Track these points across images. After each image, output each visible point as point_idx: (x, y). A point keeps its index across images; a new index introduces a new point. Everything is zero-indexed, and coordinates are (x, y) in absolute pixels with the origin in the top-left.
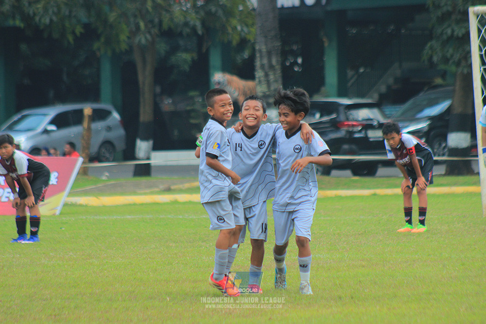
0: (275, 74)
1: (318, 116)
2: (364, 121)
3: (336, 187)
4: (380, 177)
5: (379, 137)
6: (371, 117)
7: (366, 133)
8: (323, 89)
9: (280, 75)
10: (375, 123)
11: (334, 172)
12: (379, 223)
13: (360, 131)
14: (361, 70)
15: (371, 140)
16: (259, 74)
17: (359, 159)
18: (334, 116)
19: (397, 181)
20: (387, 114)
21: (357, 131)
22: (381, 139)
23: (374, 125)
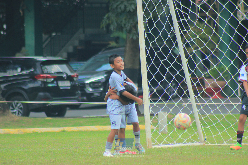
1: (19, 70)
2: (56, 74)
3: (33, 125)
4: (68, 117)
6: (61, 71)
7: (57, 84)
8: (23, 49)
10: (64, 76)
11: (32, 114)
12: (67, 153)
13: (52, 82)
14: (54, 34)
15: (61, 88)
17: (52, 104)
18: (32, 70)
19: (81, 121)
20: (73, 69)
21: (50, 81)
22: (69, 88)
23: (64, 77)
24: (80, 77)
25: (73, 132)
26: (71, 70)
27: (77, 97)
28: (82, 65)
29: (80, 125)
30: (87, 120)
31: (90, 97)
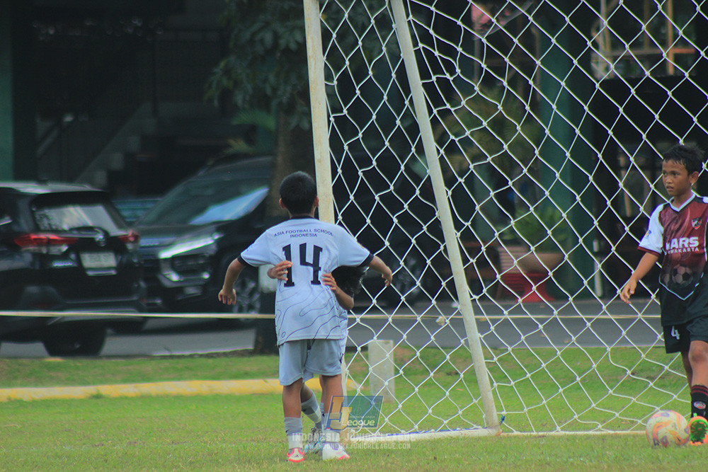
2: (75, 232)
3: (10, 380)
4: (109, 357)
5: (109, 268)
6: (90, 223)
7: (79, 261)
10: (99, 237)
13: (64, 256)
14: (68, 119)
15: (90, 273)
17: (64, 317)
18: (6, 221)
19: (148, 366)
20: (126, 217)
21: (58, 254)
22: (113, 272)
23: (98, 240)
24: (144, 242)
25: (124, 398)
26: (120, 221)
27: (135, 298)
28: (149, 206)
29: (145, 378)
30: (166, 363)
31: (174, 299)
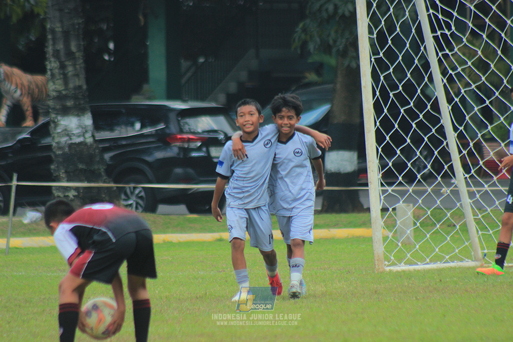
0: (74, 65)
1: (138, 126)
2: (206, 134)
3: (164, 229)
6: (215, 128)
7: (208, 152)
8: (146, 87)
9: (83, 65)
10: (221, 137)
11: (162, 208)
12: (226, 281)
13: (199, 149)
14: (201, 60)
15: (215, 160)
16: (52, 64)
17: (198, 189)
18: (161, 126)
21: (195, 148)
23: (220, 139)
